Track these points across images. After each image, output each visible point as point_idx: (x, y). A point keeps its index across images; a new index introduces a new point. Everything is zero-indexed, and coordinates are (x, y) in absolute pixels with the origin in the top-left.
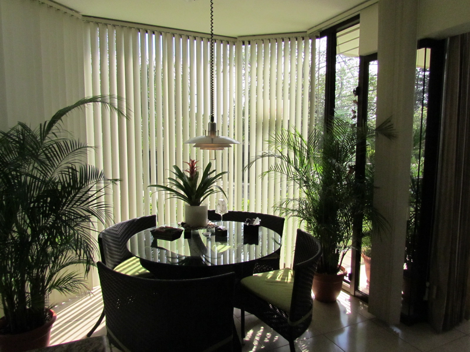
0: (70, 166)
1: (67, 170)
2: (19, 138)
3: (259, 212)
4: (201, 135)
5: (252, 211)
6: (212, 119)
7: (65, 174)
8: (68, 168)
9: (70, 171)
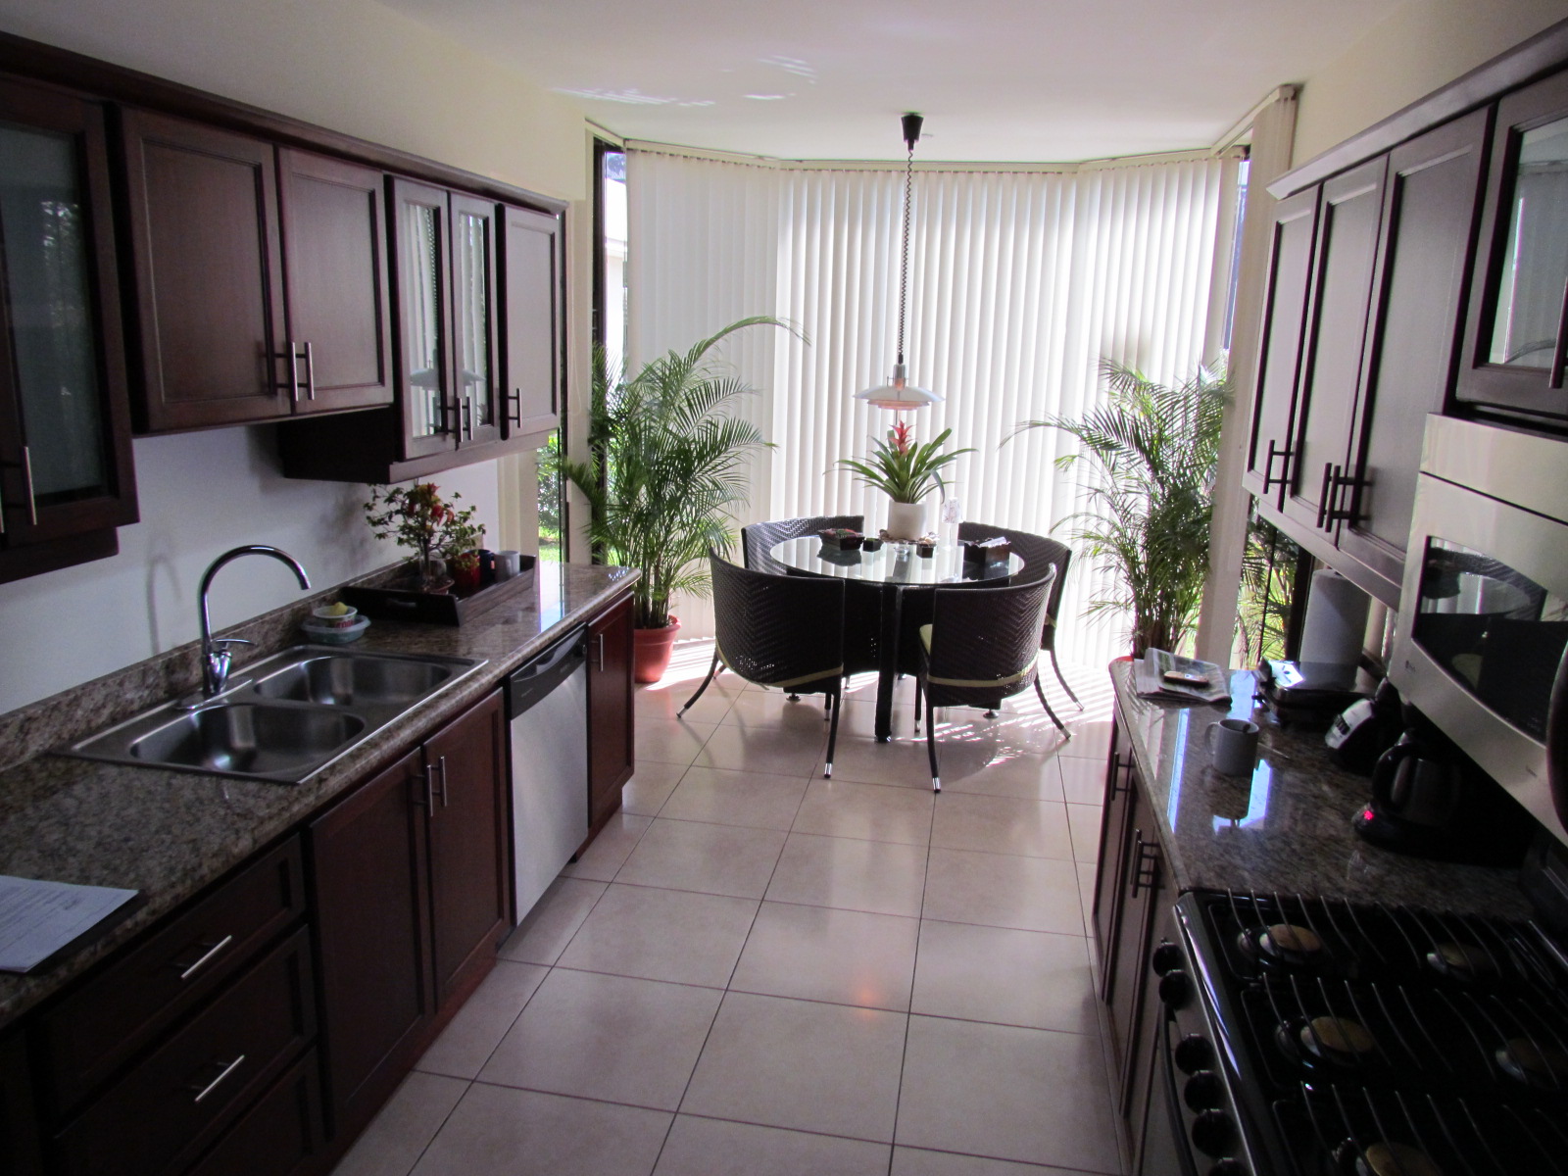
0: (710, 419)
1: (705, 425)
2: (664, 374)
3: (1004, 526)
4: (881, 383)
5: (991, 523)
6: (901, 358)
7: (702, 430)
8: (707, 422)
9: (709, 426)
